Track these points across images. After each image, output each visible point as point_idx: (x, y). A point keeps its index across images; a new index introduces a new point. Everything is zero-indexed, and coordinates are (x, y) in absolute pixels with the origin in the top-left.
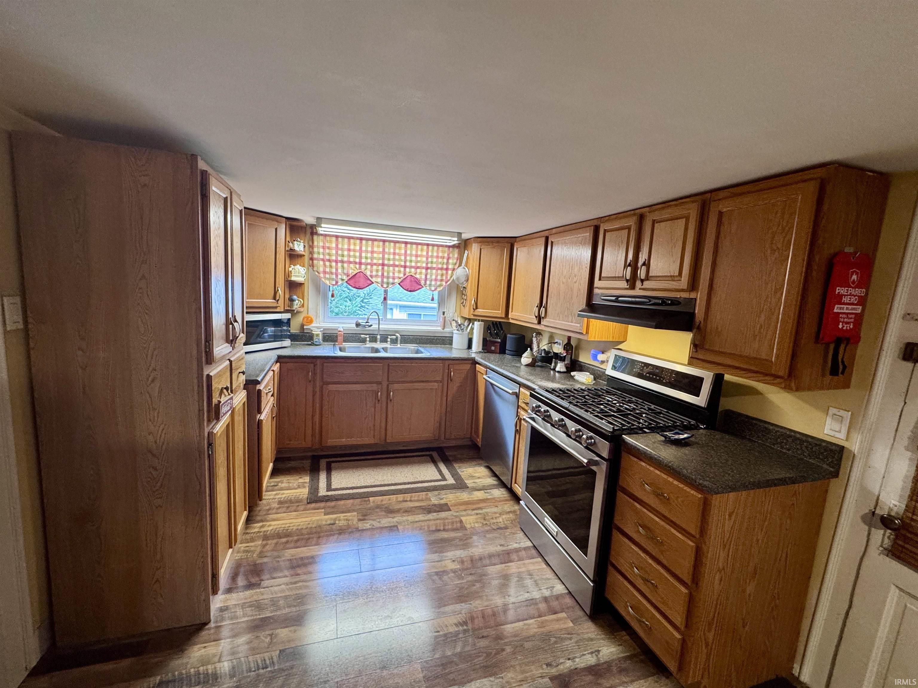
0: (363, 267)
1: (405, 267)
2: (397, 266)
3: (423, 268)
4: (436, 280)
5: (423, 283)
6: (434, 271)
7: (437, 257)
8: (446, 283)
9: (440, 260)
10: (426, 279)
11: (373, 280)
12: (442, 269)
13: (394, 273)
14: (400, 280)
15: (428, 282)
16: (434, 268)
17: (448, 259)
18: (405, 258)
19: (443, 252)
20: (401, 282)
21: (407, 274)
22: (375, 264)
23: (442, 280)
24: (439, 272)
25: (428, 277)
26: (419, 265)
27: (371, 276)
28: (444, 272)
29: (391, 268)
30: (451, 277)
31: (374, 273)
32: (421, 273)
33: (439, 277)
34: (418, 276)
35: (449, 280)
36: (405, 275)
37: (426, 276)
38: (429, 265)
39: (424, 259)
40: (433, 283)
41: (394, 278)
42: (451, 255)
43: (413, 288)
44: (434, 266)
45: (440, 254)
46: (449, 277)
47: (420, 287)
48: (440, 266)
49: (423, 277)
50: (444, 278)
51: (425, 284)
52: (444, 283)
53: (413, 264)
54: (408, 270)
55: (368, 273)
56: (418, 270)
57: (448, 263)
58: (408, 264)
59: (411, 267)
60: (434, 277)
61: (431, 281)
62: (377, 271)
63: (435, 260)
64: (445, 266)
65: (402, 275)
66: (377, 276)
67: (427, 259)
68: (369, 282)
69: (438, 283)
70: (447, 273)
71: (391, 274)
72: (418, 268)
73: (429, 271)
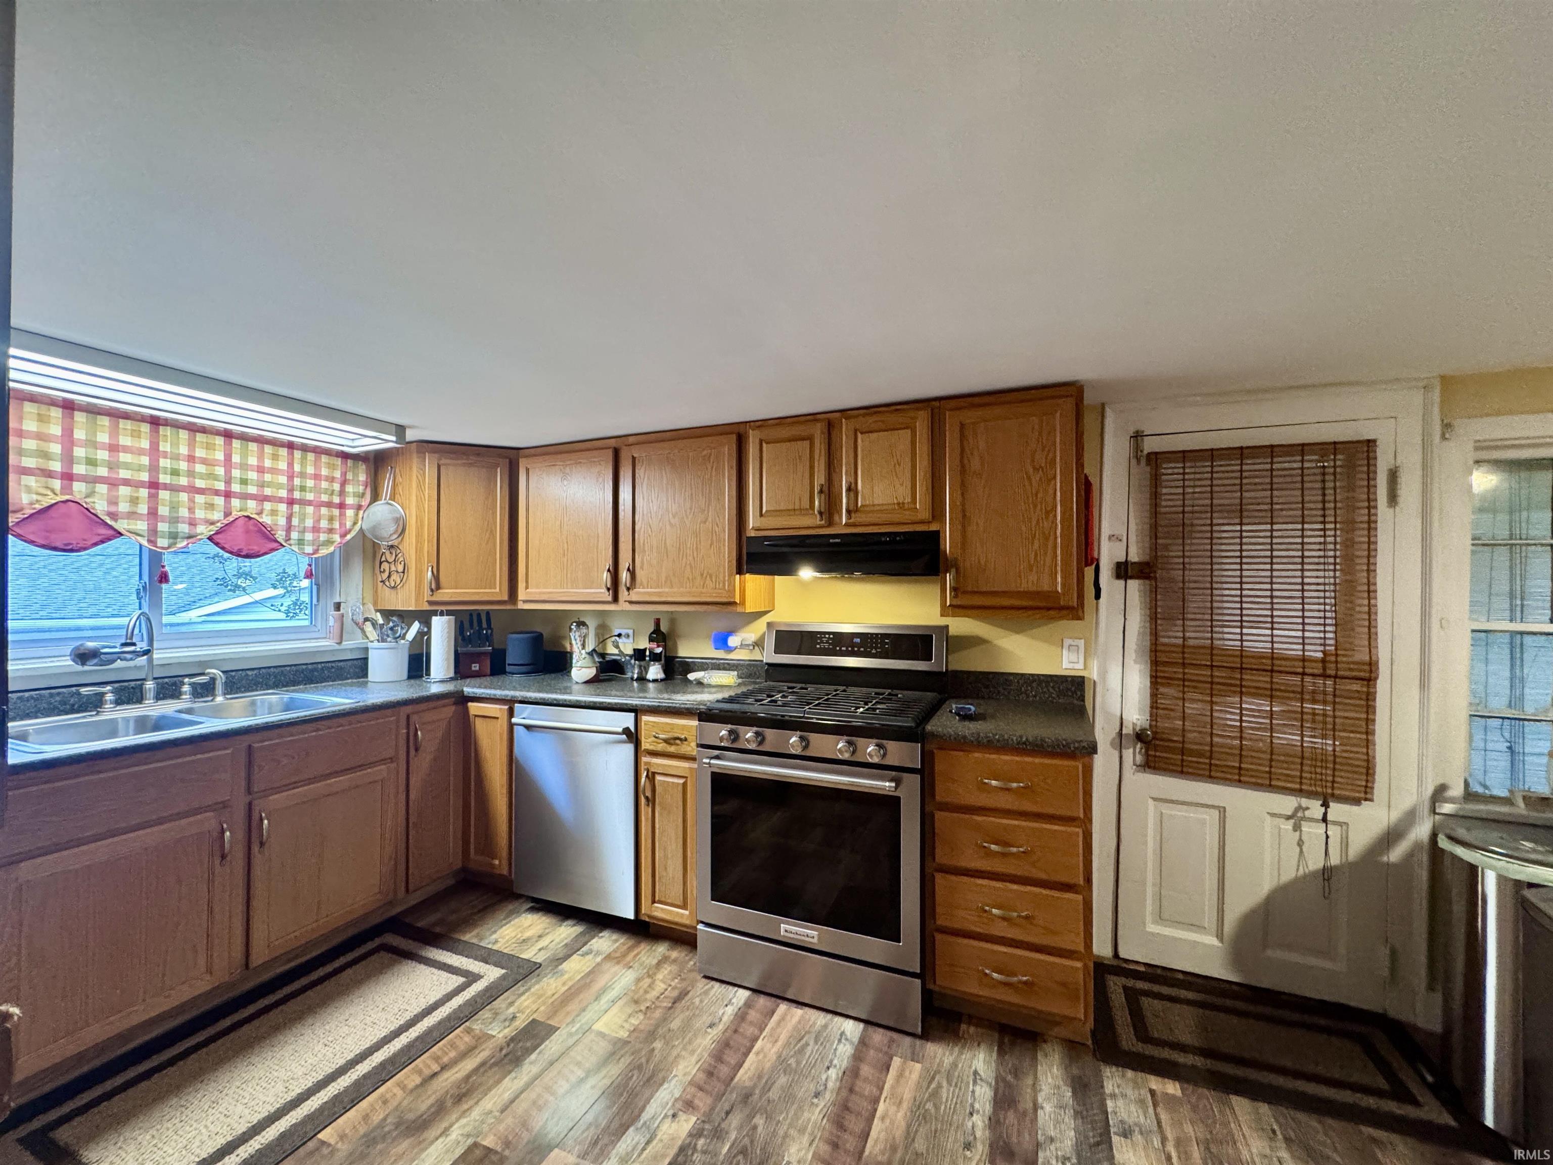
0: (79, 488)
1: (228, 495)
2: (201, 491)
3: (280, 500)
4: (316, 530)
5: (280, 535)
6: (310, 510)
7: (317, 477)
8: (343, 536)
9: (324, 484)
10: (289, 528)
11: (121, 525)
12: (329, 505)
13: (191, 510)
14: (214, 528)
15: (294, 535)
16: (310, 503)
17: (344, 483)
18: (228, 472)
19: (331, 467)
20: (217, 533)
21: (235, 514)
22: (126, 482)
23: (331, 531)
24: (324, 510)
25: (295, 521)
26: (268, 491)
27: (114, 516)
28: (336, 512)
29: (184, 497)
30: (355, 523)
31: (123, 507)
32: (274, 512)
33: (324, 524)
34: (266, 519)
35: (350, 531)
36: (227, 514)
37: (289, 519)
38: (297, 495)
39: (283, 479)
40: (309, 536)
41: (192, 523)
42: (350, 476)
43: (255, 548)
44: (310, 496)
45: (324, 472)
46: (349, 524)
47: (275, 545)
48: (325, 498)
49: (282, 521)
50: (336, 525)
51: (288, 539)
52: (337, 538)
53: (252, 490)
54: (235, 503)
55: (100, 507)
56: (268, 506)
57: (342, 493)
58: (236, 488)
59: (245, 497)
60: (309, 523)
61: (303, 531)
62: (134, 501)
63: (310, 483)
64: (336, 500)
65: (217, 515)
66: (132, 515)
67: (291, 478)
68: (104, 531)
69: (323, 537)
70: (342, 515)
71: (184, 512)
72: (267, 498)
73: (296, 508)
